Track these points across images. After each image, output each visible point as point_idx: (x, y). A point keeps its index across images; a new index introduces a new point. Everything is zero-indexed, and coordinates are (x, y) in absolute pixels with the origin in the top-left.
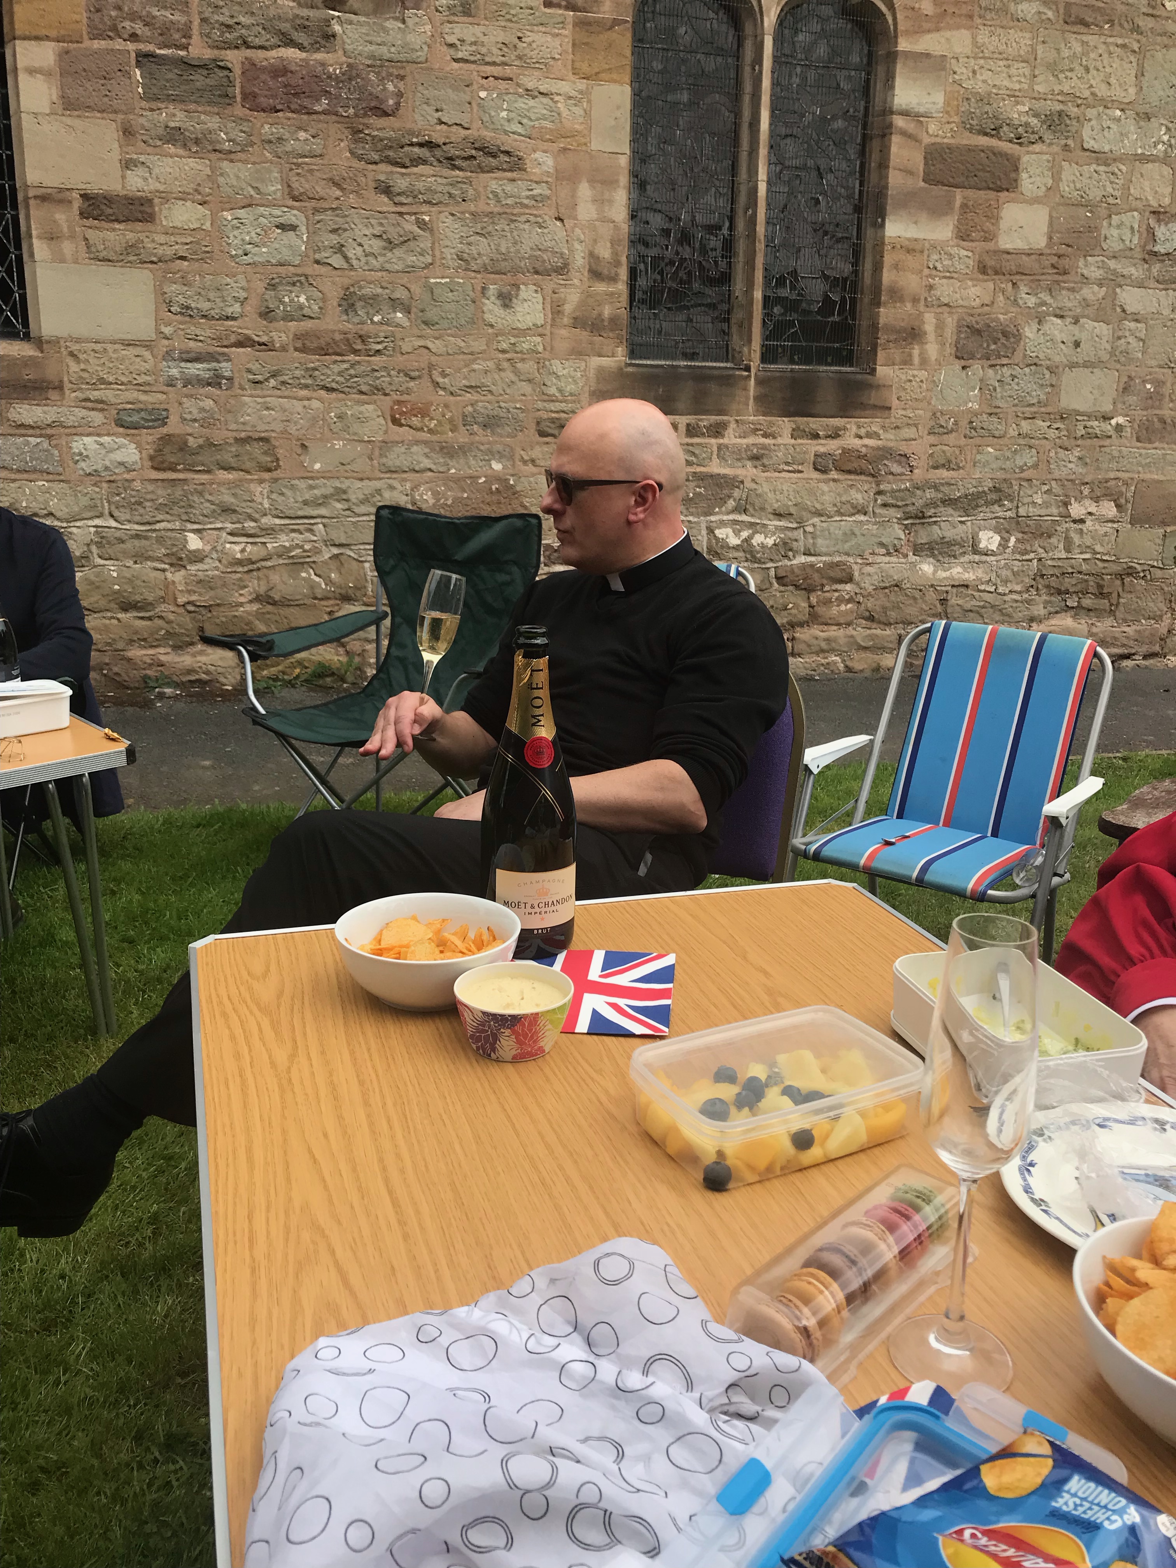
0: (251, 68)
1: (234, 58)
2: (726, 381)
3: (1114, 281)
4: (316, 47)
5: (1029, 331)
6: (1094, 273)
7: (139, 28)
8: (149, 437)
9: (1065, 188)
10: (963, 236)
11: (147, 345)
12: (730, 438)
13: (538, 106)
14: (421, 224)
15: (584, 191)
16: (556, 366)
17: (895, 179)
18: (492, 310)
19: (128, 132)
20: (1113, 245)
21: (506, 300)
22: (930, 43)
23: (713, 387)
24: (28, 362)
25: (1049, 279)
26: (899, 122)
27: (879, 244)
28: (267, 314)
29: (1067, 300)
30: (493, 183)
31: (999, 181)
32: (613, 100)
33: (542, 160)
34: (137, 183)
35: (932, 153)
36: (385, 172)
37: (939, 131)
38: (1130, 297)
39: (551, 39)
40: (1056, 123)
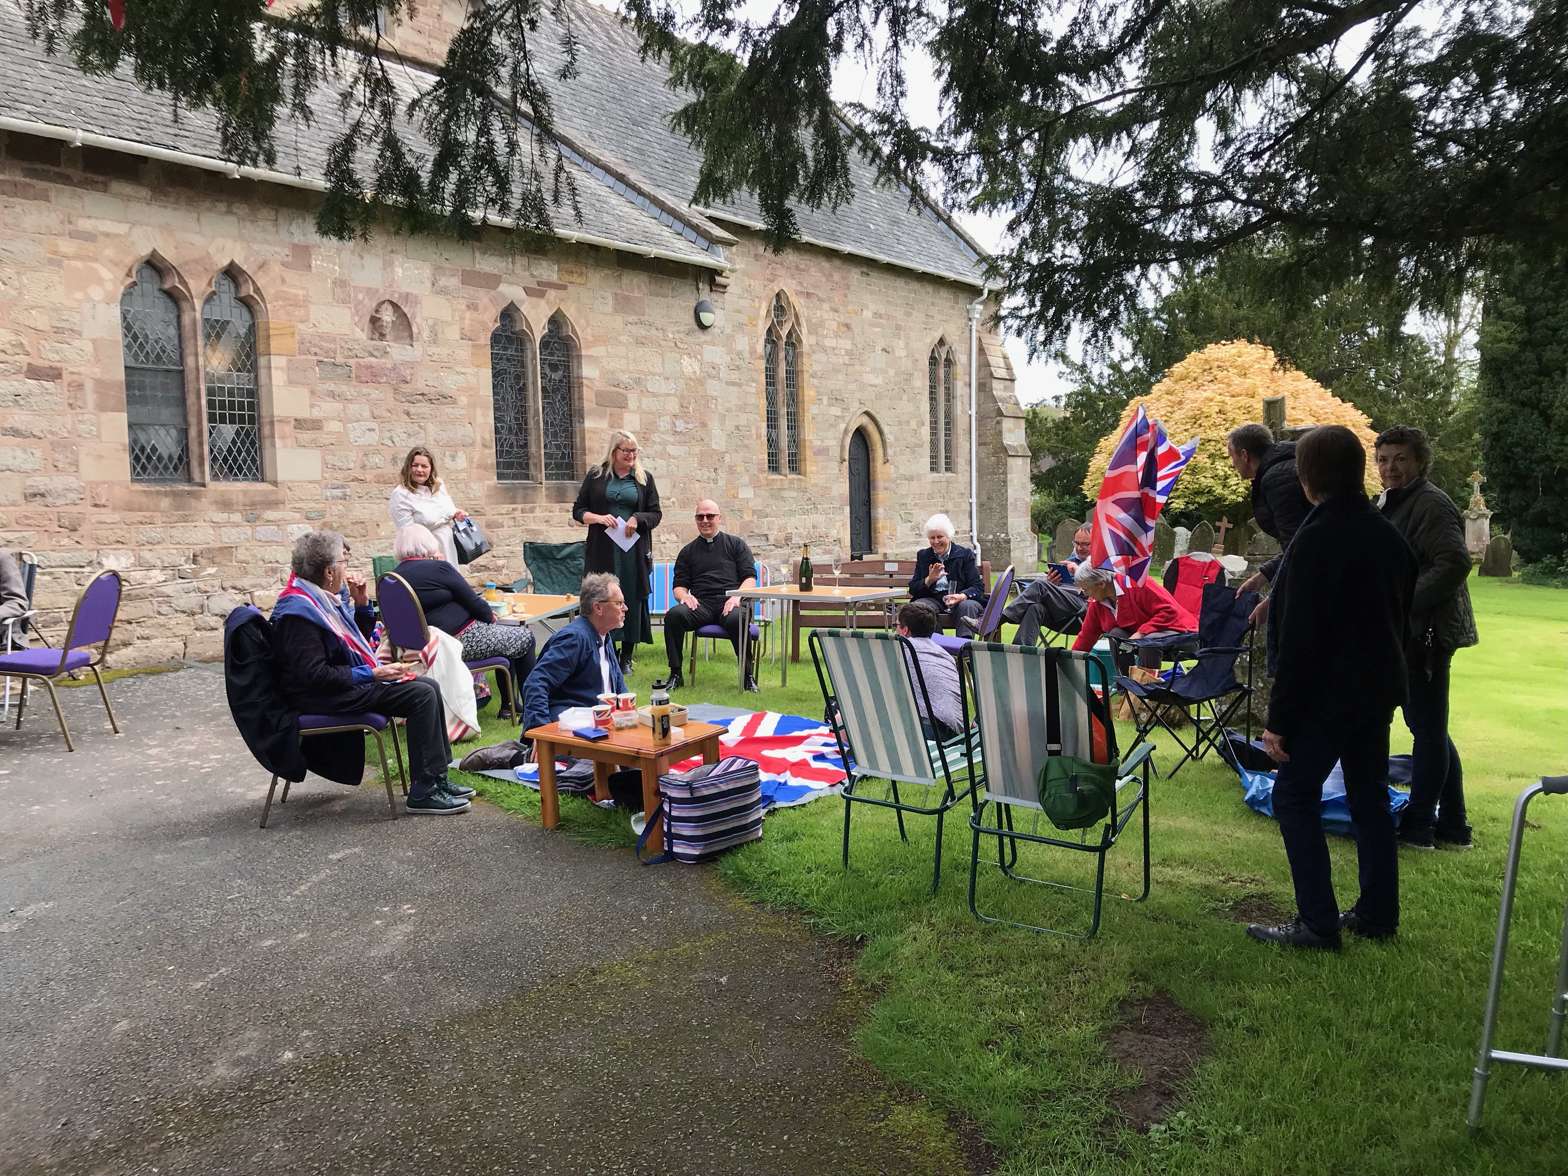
0: (359, 367)
1: (352, 362)
2: (534, 489)
3: (664, 443)
4: (381, 356)
6: (657, 440)
7: (317, 350)
8: (318, 523)
9: (643, 407)
11: (317, 482)
12: (538, 513)
13: (461, 378)
14: (421, 427)
15: (479, 412)
16: (472, 485)
17: (586, 404)
19: (313, 393)
20: (662, 429)
21: (453, 457)
22: (592, 352)
23: (529, 492)
24: (272, 492)
26: (585, 382)
27: (583, 431)
28: (363, 467)
30: (447, 410)
31: (621, 404)
32: (486, 375)
33: (463, 400)
34: (316, 413)
35: (598, 394)
36: (407, 406)
37: (599, 385)
38: (671, 449)
39: (464, 352)
40: (638, 381)
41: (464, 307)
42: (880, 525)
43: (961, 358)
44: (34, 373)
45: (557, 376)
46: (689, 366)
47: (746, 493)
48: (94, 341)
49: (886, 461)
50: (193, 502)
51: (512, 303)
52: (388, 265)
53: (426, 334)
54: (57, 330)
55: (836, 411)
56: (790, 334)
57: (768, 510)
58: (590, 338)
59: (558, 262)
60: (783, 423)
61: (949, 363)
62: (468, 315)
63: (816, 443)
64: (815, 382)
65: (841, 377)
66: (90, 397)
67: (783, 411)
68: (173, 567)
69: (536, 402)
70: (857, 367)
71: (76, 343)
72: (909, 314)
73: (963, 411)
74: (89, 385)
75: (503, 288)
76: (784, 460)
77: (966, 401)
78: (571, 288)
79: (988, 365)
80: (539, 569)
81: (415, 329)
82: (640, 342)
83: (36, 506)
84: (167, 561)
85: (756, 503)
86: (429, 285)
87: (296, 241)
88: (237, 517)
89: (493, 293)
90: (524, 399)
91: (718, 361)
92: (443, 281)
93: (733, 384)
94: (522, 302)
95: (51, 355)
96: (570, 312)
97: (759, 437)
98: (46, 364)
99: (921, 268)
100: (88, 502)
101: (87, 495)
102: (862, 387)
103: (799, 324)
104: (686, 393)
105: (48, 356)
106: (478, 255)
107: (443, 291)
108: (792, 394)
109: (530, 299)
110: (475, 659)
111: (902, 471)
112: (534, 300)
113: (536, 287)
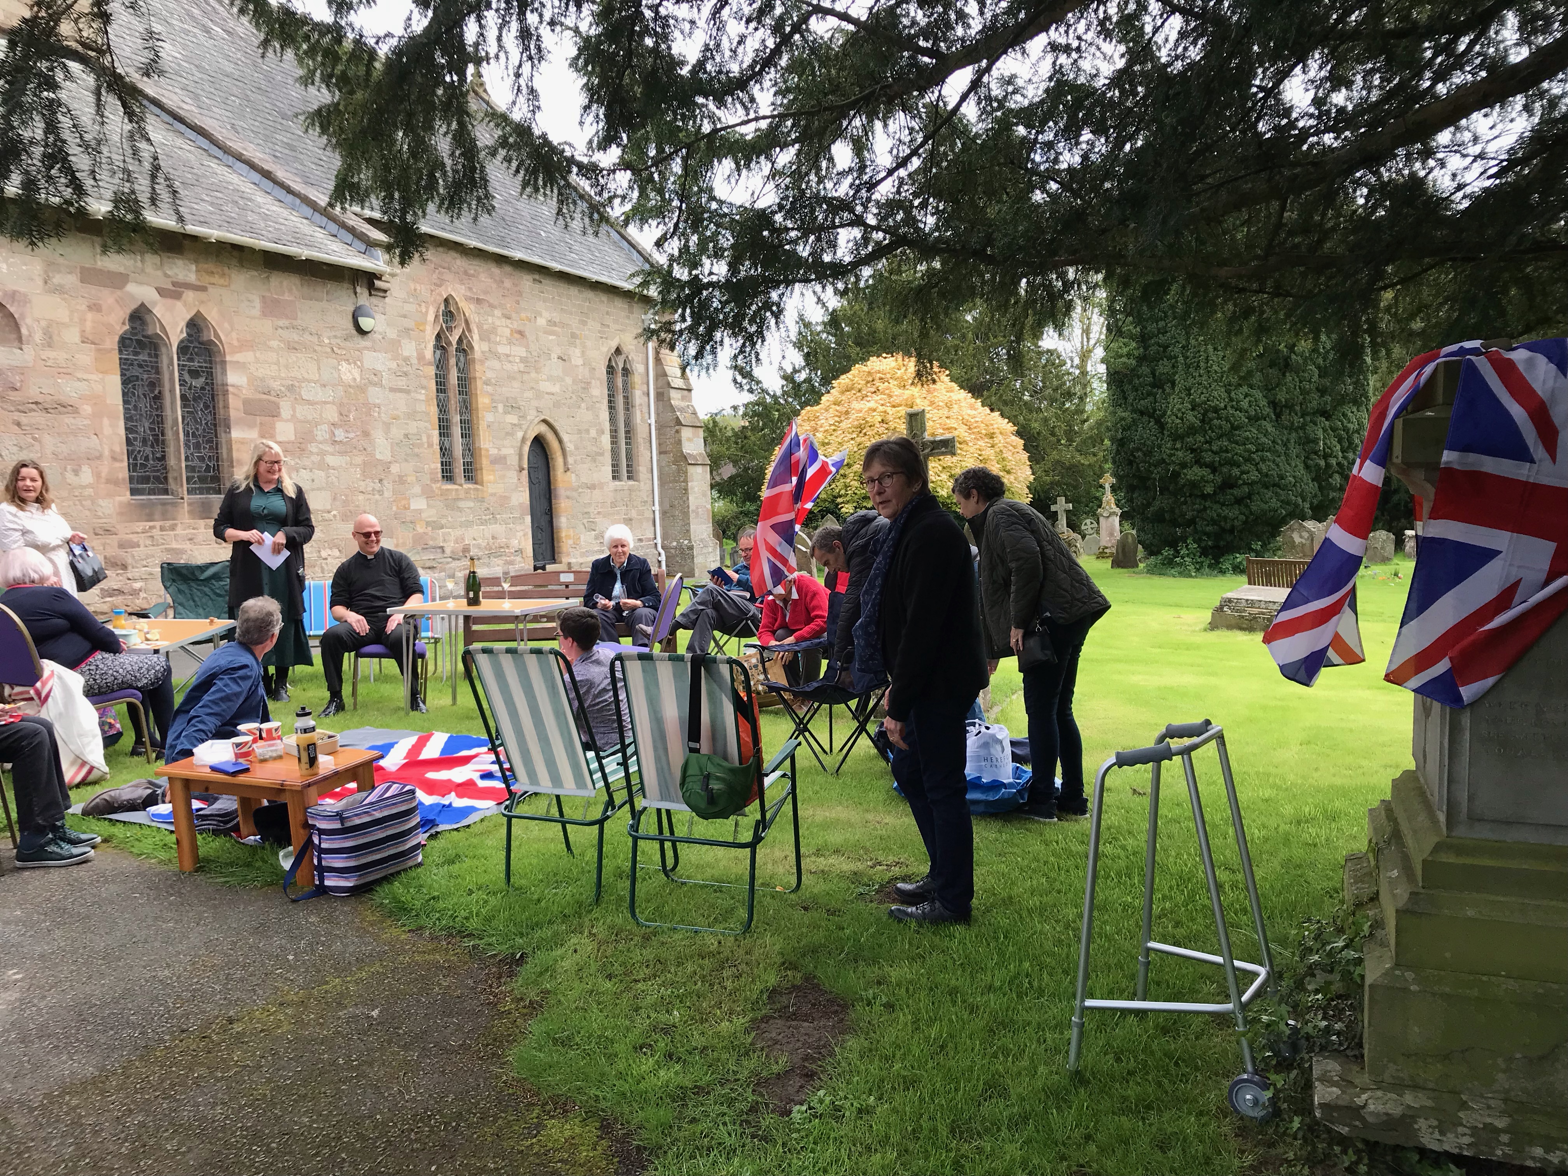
2: (174, 504)
3: (322, 453)
6: (314, 450)
9: (298, 415)
12: (179, 531)
13: (83, 385)
14: (35, 439)
15: (106, 421)
16: (101, 502)
17: (233, 413)
18: (70, 477)
20: (319, 438)
21: (76, 472)
22: (238, 357)
23: (169, 507)
26: (230, 389)
27: (229, 442)
29: (307, 462)
30: (68, 420)
31: (272, 412)
32: (114, 383)
33: (87, 409)
35: (246, 402)
36: (17, 416)
37: (247, 393)
38: (330, 460)
39: (86, 357)
40: (291, 388)
41: (84, 307)
42: (563, 534)
43: (638, 368)
45: (198, 383)
46: (348, 373)
47: (418, 504)
49: (567, 470)
51: (143, 305)
53: (38, 337)
55: (512, 419)
56: (460, 341)
57: (443, 521)
58: (235, 343)
59: (196, 261)
60: (457, 431)
61: (626, 372)
62: (90, 316)
63: (493, 452)
64: (489, 389)
65: (516, 384)
67: (456, 419)
69: (174, 410)
70: (533, 375)
72: (584, 323)
73: (643, 420)
75: (132, 288)
76: (459, 469)
77: (645, 410)
78: (211, 289)
79: (665, 375)
80: (180, 591)
81: (24, 331)
82: (292, 348)
85: (430, 514)
86: (40, 282)
89: (119, 293)
90: (161, 408)
91: (379, 367)
92: (57, 279)
93: (400, 391)
96: (212, 315)
97: (430, 445)
99: (595, 277)
102: (539, 395)
103: (470, 330)
104: (345, 401)
106: (98, 252)
107: (59, 290)
108: (465, 401)
109: (164, 300)
110: (100, 693)
111: (584, 480)
112: (169, 301)
113: (171, 287)
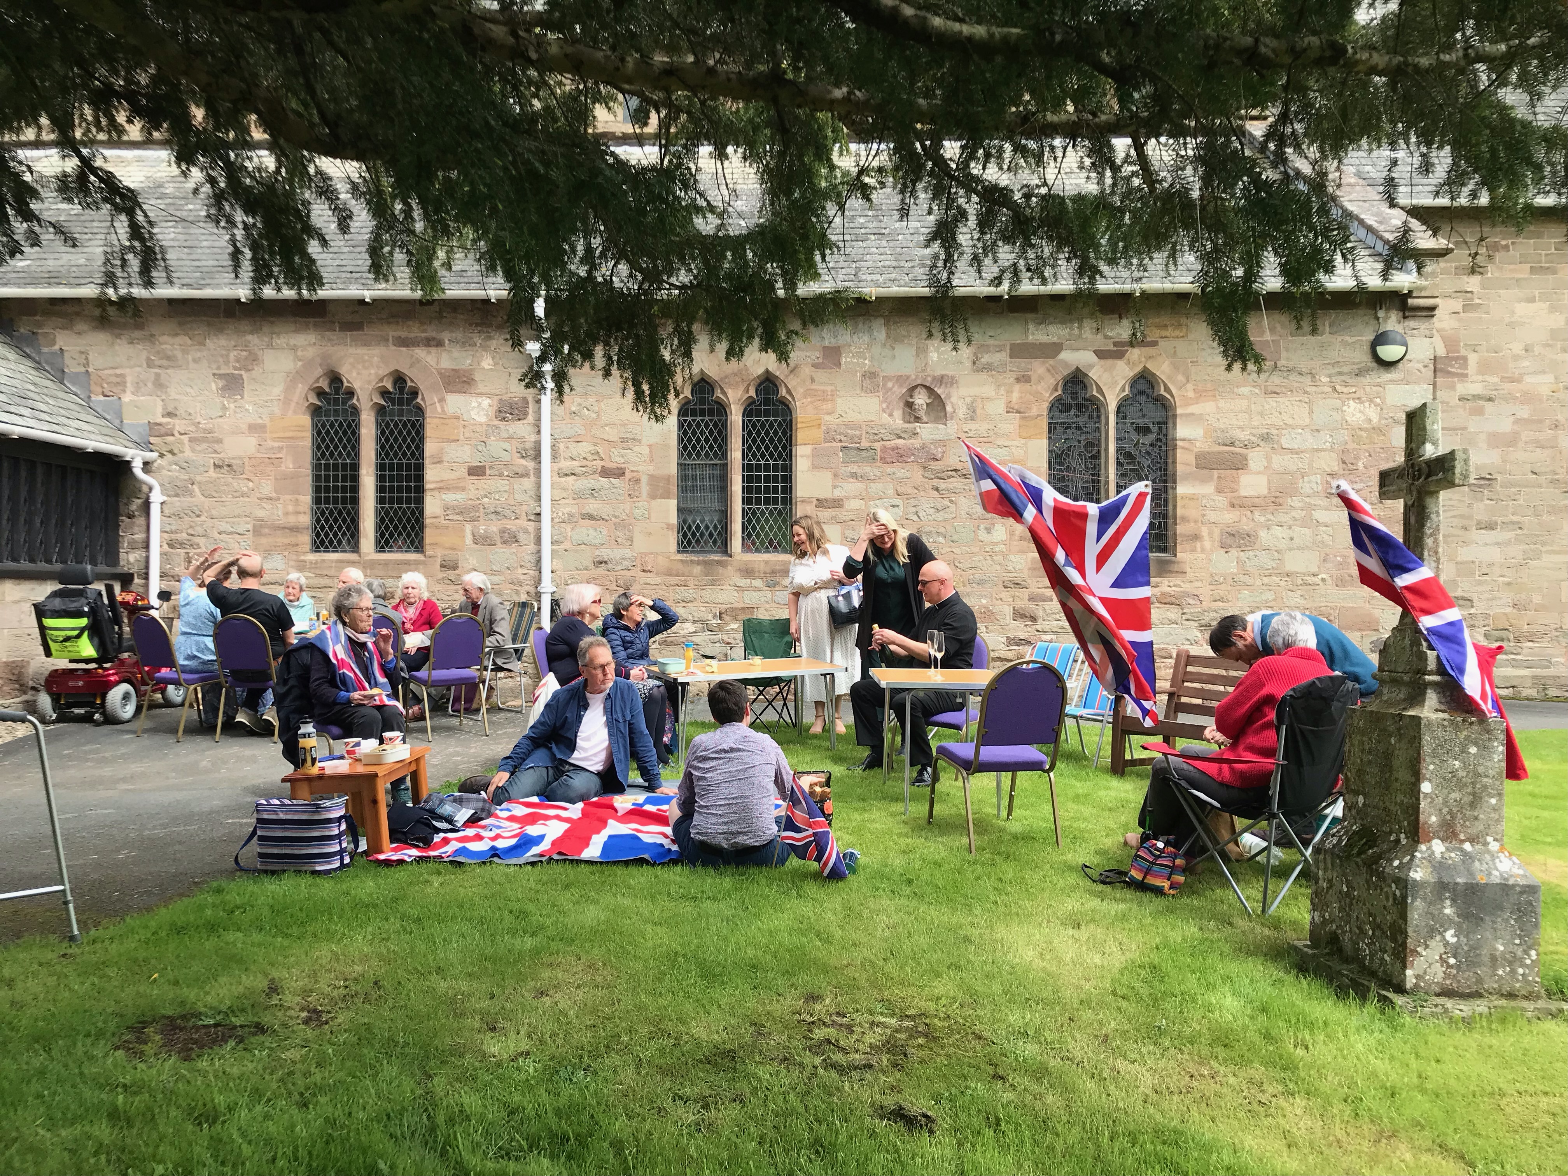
0: (884, 449)
1: (877, 446)
3: (1310, 507)
4: (910, 438)
5: (1263, 534)
6: (1297, 504)
7: (842, 438)
9: (1274, 466)
10: (1219, 491)
13: (1004, 451)
17: (1180, 469)
18: (982, 535)
19: (835, 475)
20: (1307, 490)
21: (988, 530)
25: (1272, 507)
26: (1179, 443)
27: (1175, 497)
29: (1282, 517)
31: (1238, 464)
32: (1038, 446)
34: (837, 493)
35: (1201, 456)
36: (936, 482)
37: (1200, 446)
38: (1322, 515)
39: (1010, 425)
40: (1266, 438)
41: (1012, 381)
44: (606, 473)
45: (1147, 439)
46: (1359, 413)
48: (650, 446)
50: (720, 570)
51: (1078, 369)
52: (921, 352)
53: (962, 412)
54: (623, 440)
58: (1191, 394)
62: (1017, 388)
66: (645, 488)
68: (702, 621)
69: (1107, 469)
71: (637, 449)
74: (644, 479)
75: (1065, 355)
78: (1161, 343)
81: (949, 409)
82: (1271, 392)
83: (601, 570)
84: (697, 616)
86: (968, 364)
87: (827, 343)
88: (758, 583)
89: (1051, 362)
92: (986, 359)
94: (1091, 366)
95: (618, 459)
96: (1162, 369)
98: (614, 466)
100: (639, 568)
101: (638, 563)
104: (1351, 446)
105: (616, 459)
106: (1031, 327)
107: (988, 368)
109: (1102, 362)
112: (1109, 362)
113: (1112, 348)
